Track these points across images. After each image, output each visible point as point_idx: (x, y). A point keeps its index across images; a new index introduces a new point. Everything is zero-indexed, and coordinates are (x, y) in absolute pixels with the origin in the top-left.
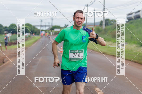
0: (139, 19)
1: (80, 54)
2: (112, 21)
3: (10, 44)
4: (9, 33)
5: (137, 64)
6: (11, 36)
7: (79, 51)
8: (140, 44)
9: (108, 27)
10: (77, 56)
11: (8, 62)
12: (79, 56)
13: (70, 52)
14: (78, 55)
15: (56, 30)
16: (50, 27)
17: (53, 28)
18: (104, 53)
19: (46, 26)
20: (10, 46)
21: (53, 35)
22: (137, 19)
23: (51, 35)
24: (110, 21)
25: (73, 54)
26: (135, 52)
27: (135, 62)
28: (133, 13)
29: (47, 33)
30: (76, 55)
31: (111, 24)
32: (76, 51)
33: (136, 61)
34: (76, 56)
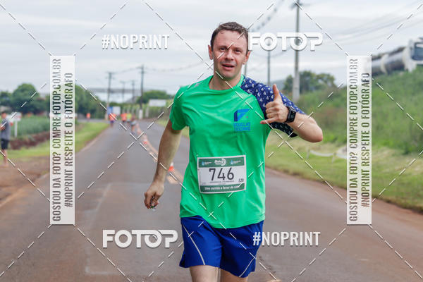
0: (401, 74)
1: (235, 170)
2: (320, 77)
3: (16, 144)
4: (14, 110)
5: (394, 207)
6: (19, 119)
7: (228, 161)
8: (404, 147)
9: (309, 96)
10: (224, 178)
11: (9, 199)
12: (231, 176)
13: (200, 166)
14: (226, 176)
15: (153, 103)
16: (136, 95)
17: (144, 99)
18: (296, 174)
19: (123, 91)
20: (16, 151)
21: (144, 118)
22: (394, 73)
23: (138, 119)
24: (314, 78)
25: (210, 170)
26: (387, 170)
27: (389, 202)
28: (384, 54)
29: (126, 111)
30: (221, 175)
31: (318, 88)
32: (218, 159)
33: (390, 198)
34: (219, 177)
